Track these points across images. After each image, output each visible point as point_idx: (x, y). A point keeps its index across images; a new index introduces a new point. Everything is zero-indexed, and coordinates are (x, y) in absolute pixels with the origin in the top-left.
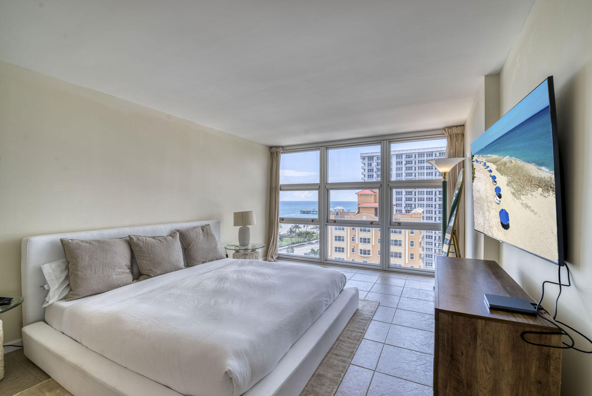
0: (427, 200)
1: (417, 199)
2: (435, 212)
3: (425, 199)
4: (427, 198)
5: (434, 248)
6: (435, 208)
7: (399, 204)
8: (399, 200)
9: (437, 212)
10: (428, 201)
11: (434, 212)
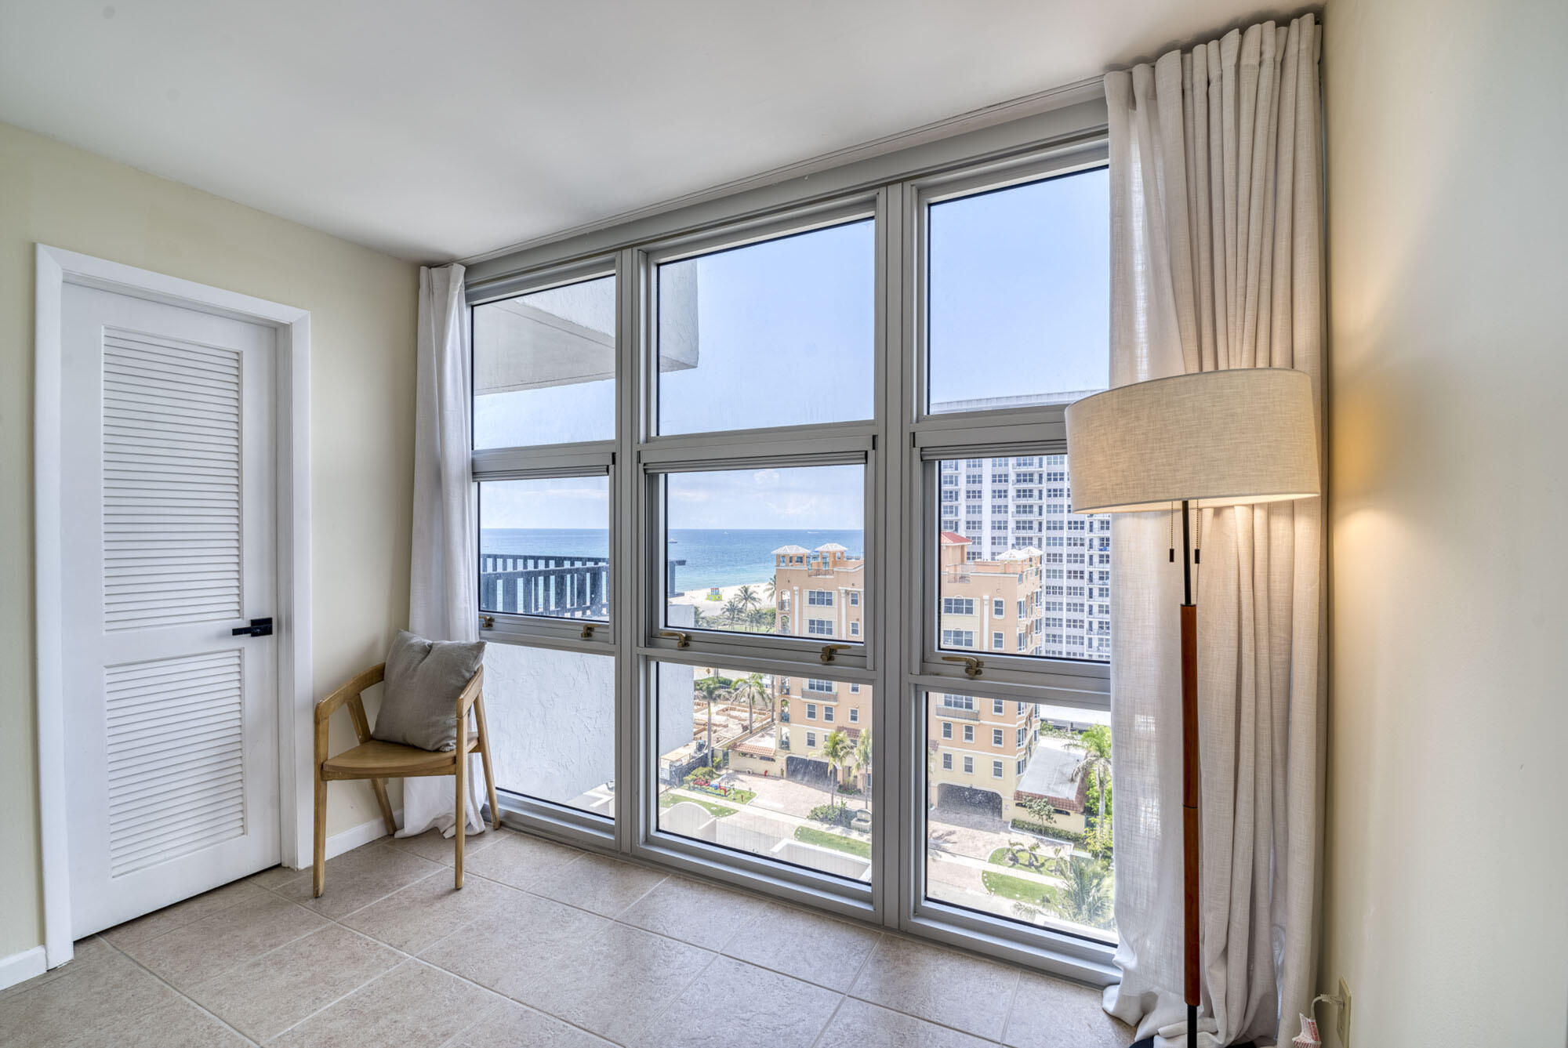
0: (1070, 528)
1: (1044, 526)
2: (1091, 557)
3: (1066, 525)
4: (1070, 523)
5: (1087, 651)
6: (1091, 547)
7: (999, 538)
8: (999, 528)
9: (1096, 559)
10: (1073, 530)
11: (1087, 559)
